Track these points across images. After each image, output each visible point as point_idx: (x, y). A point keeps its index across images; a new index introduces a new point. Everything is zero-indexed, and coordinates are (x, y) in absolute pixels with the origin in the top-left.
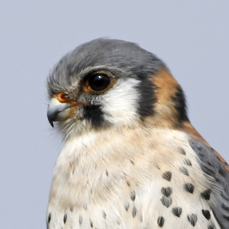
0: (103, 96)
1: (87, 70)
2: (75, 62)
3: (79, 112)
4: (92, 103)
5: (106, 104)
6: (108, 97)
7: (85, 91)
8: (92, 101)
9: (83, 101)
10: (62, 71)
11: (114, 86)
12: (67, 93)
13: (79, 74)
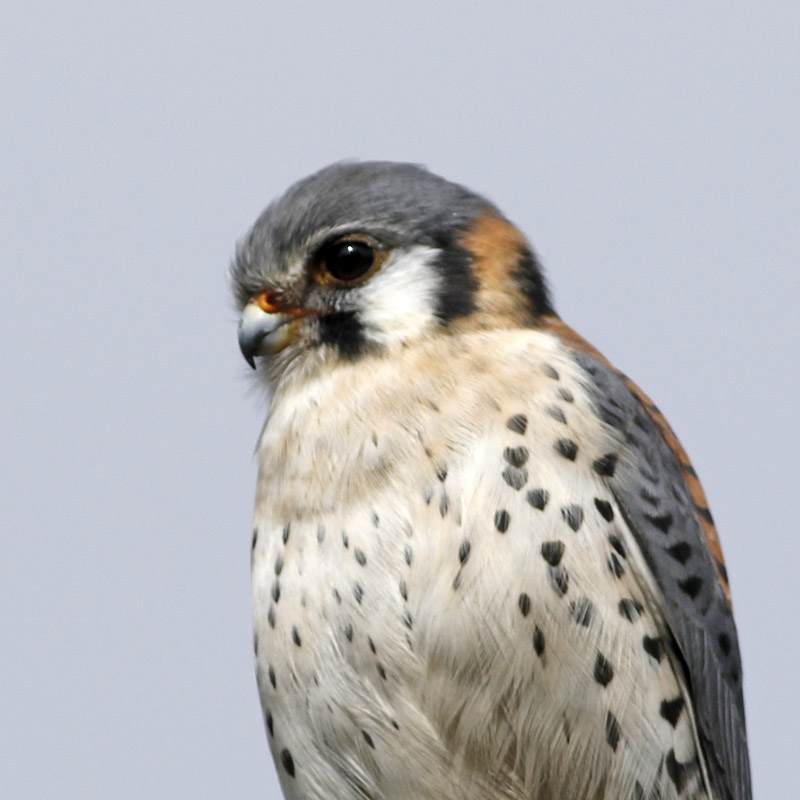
0: (362, 291)
1: (321, 235)
2: (290, 222)
3: (310, 331)
4: (338, 308)
5: (369, 307)
6: (372, 291)
7: (319, 283)
8: (338, 302)
9: (317, 304)
10: (262, 245)
11: (384, 266)
12: (280, 290)
13: (302, 247)
